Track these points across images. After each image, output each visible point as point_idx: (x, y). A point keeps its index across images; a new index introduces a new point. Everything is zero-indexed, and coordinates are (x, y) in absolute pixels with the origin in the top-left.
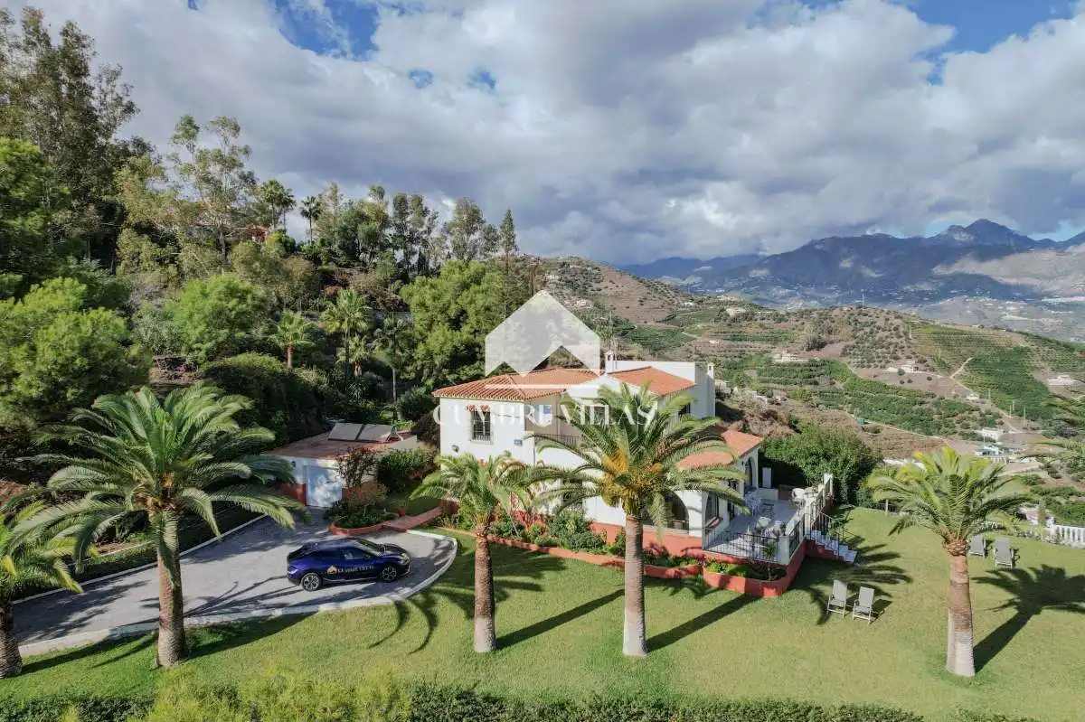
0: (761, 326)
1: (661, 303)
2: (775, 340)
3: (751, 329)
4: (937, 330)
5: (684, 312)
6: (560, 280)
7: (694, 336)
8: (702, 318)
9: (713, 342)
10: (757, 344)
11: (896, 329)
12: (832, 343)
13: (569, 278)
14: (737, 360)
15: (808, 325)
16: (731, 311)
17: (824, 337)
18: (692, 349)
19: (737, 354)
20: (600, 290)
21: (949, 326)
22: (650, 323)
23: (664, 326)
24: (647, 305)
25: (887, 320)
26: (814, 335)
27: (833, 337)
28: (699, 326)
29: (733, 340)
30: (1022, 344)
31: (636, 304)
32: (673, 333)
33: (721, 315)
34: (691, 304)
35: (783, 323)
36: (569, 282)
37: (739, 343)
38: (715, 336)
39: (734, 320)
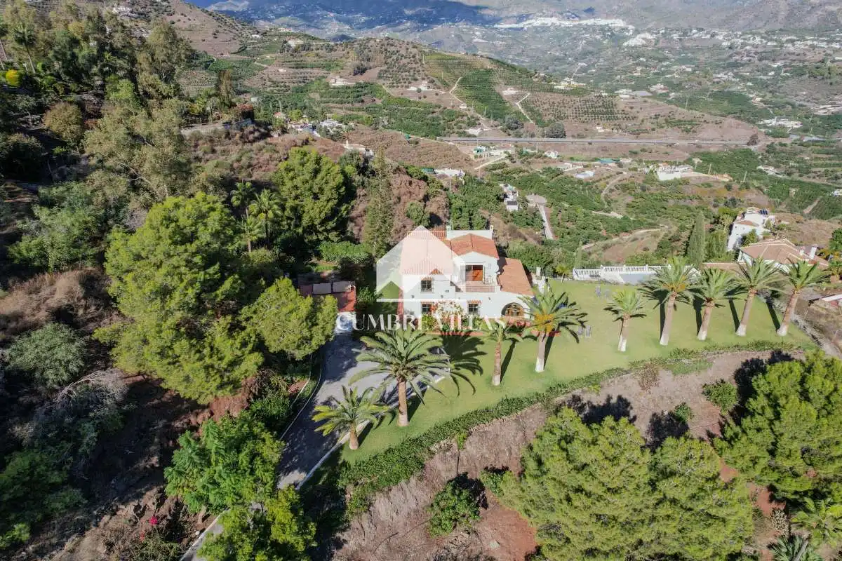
0: (317, 55)
1: (232, 35)
2: (328, 67)
3: (310, 58)
4: (440, 57)
5: (253, 43)
6: (132, 12)
7: (265, 66)
8: (270, 49)
9: (281, 70)
10: (316, 71)
11: (414, 57)
12: (370, 68)
13: (141, 10)
14: (302, 85)
15: (352, 54)
16: (293, 43)
17: (365, 64)
18: (265, 77)
19: (300, 80)
20: (173, 23)
21: (447, 54)
22: (226, 55)
23: (238, 57)
24: (221, 37)
25: (407, 49)
26: (357, 62)
27: (371, 64)
28: (268, 57)
29: (297, 68)
30: (489, 66)
31: (211, 38)
32: (248, 63)
33: (284, 47)
34: (258, 36)
35: (333, 52)
36: (142, 14)
37: (302, 70)
38: (282, 66)
39: (296, 51)
